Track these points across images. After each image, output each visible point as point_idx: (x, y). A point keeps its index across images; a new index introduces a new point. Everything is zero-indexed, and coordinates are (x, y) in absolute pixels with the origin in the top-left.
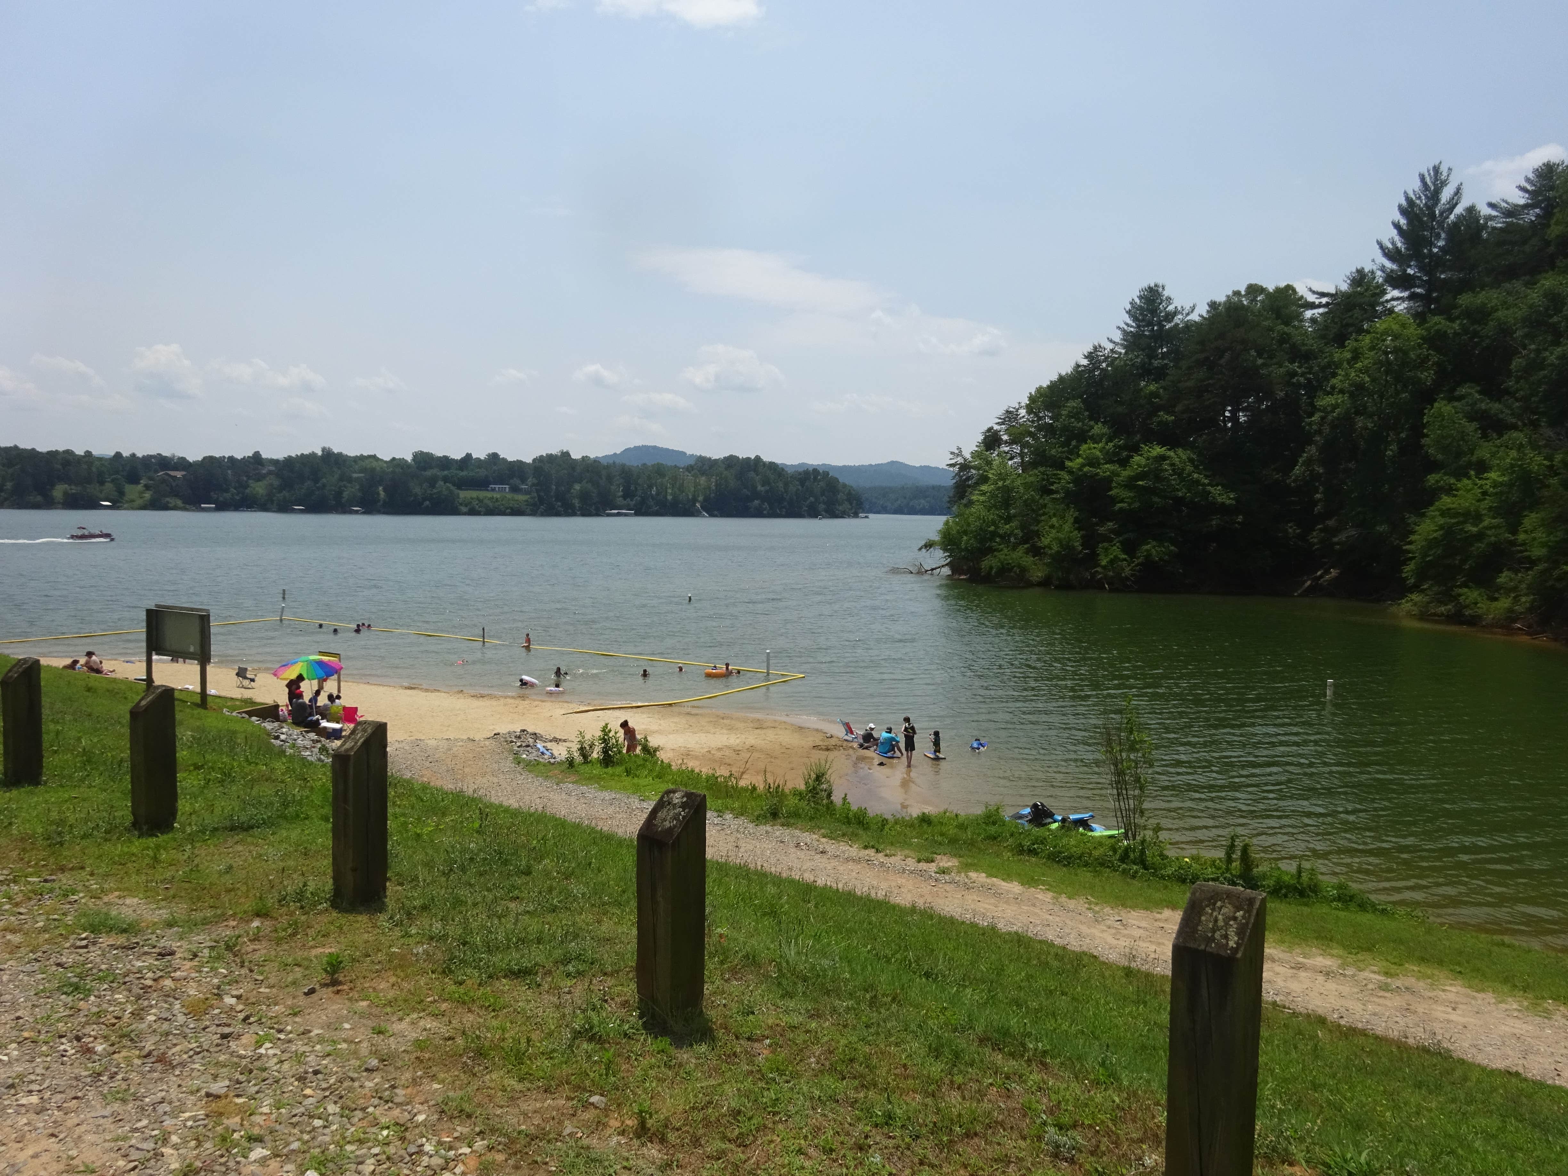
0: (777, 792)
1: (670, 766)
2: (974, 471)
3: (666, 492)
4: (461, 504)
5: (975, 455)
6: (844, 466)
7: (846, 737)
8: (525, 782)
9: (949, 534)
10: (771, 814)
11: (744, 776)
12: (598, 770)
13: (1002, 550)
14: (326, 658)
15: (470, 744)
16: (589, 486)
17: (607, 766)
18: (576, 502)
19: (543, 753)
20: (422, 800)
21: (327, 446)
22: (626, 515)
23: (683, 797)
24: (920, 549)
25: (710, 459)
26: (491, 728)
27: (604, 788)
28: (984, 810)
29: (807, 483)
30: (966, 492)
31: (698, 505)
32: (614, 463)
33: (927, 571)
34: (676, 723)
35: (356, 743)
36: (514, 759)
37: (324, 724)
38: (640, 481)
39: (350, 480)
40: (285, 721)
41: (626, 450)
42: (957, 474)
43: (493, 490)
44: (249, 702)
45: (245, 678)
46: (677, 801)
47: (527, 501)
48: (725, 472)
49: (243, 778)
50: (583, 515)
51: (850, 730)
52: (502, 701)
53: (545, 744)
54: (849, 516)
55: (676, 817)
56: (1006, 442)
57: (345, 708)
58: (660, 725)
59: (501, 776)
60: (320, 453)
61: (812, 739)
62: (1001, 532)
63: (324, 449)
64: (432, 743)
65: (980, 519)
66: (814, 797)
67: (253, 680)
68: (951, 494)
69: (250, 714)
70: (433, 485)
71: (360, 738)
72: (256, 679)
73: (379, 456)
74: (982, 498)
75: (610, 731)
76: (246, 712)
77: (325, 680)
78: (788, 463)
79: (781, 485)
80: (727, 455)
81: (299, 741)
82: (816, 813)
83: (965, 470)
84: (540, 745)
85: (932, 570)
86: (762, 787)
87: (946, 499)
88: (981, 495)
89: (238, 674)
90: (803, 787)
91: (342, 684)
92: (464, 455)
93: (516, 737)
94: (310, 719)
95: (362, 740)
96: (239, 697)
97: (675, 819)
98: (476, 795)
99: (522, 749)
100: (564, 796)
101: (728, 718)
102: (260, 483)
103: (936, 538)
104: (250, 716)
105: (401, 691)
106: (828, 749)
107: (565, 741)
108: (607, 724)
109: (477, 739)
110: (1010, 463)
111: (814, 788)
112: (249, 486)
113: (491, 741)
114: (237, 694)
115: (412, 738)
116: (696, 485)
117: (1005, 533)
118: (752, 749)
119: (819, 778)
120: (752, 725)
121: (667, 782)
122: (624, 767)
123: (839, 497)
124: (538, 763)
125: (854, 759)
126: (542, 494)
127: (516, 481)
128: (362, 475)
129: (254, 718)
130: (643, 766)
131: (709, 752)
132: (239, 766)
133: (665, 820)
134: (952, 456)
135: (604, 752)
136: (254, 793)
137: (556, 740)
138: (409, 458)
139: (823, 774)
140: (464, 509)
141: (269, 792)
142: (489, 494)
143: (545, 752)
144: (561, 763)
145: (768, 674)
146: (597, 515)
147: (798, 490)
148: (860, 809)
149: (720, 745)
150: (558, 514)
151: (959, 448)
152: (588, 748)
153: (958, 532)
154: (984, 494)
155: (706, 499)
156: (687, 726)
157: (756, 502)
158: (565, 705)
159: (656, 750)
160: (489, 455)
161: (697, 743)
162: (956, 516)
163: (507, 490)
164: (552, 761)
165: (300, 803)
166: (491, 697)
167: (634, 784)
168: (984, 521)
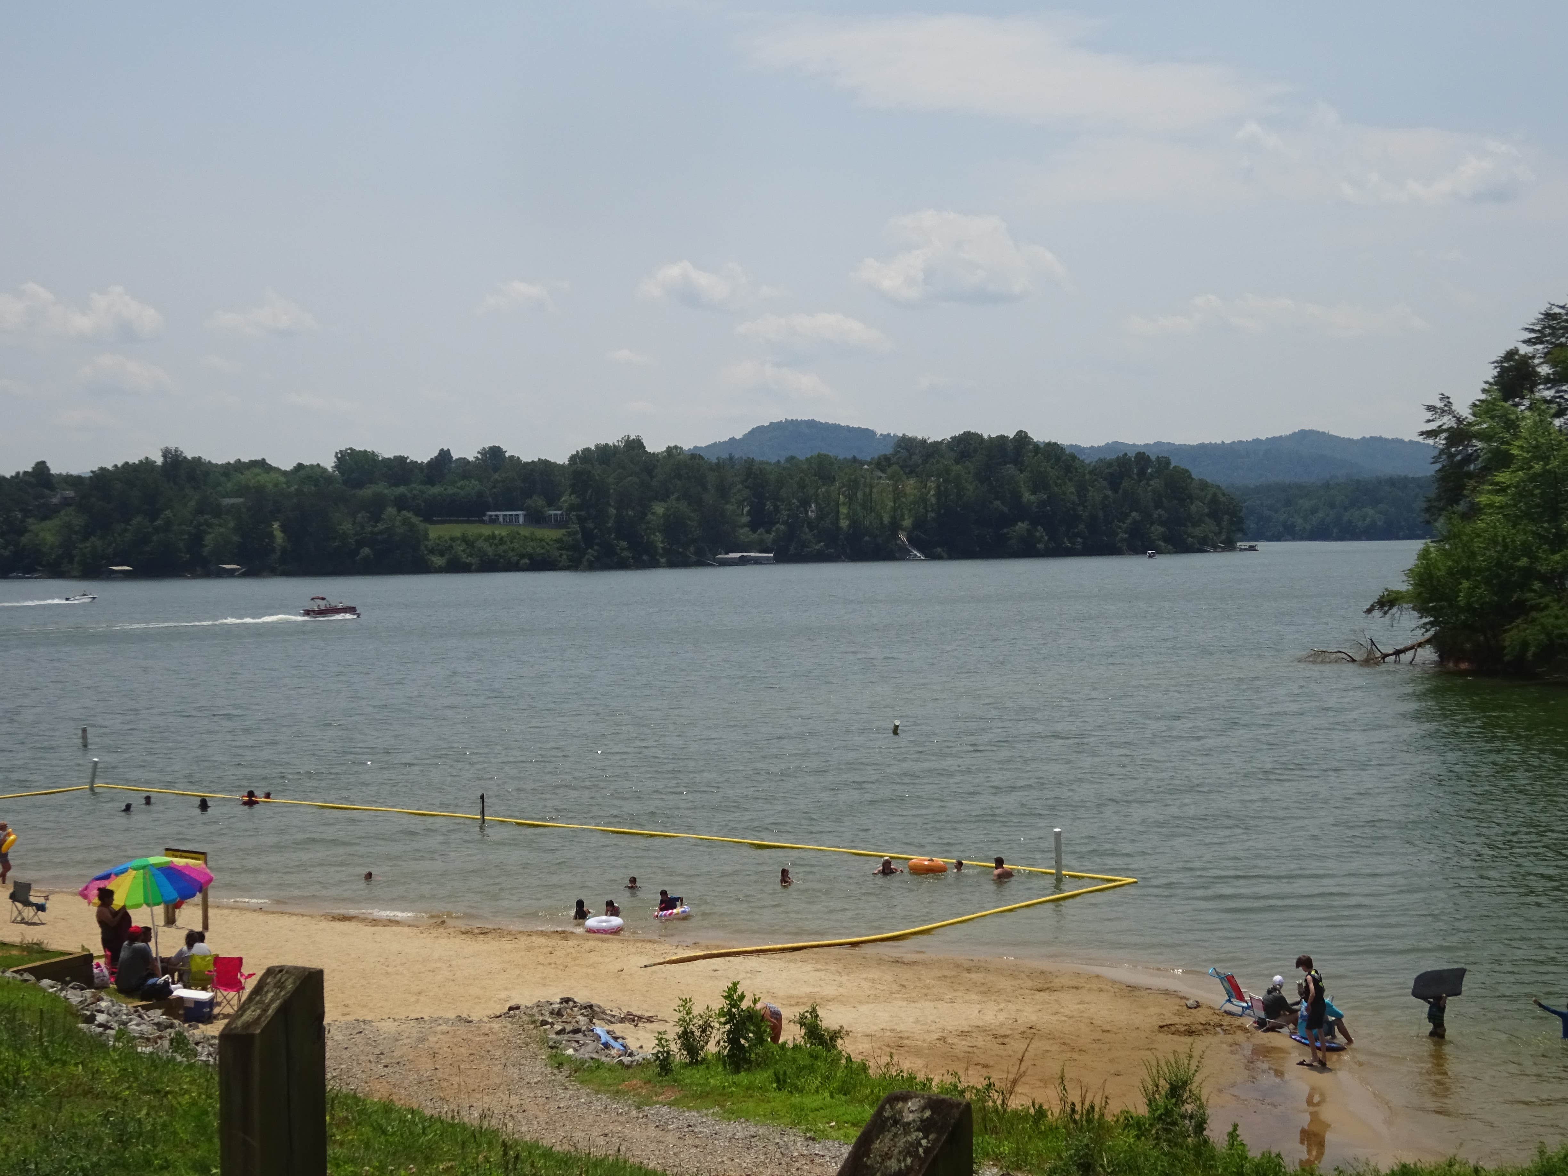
0: (1089, 1121)
1: (864, 1068)
2: (1479, 444)
3: (838, 512)
4: (432, 552)
5: (1481, 409)
6: (1202, 446)
7: (1229, 1007)
8: (573, 1103)
9: (1431, 576)
10: (1080, 1166)
11: (1019, 1089)
12: (718, 1079)
13: (1547, 607)
14: (180, 862)
15: (462, 1030)
16: (683, 506)
17: (737, 1071)
18: (658, 539)
19: (606, 1046)
20: (384, 1132)
21: (172, 446)
22: (757, 562)
23: (923, 1109)
24: (1369, 611)
25: (924, 441)
26: (503, 995)
27: (732, 1115)
28: (1537, 1158)
29: (1126, 484)
30: (1462, 487)
31: (903, 537)
32: (731, 458)
33: (1385, 656)
34: (873, 981)
35: (265, 1011)
36: (550, 1057)
37: (179, 991)
38: (783, 493)
39: (218, 511)
40: (103, 987)
41: (753, 431)
42: (1442, 452)
43: (494, 521)
44: (35, 949)
45: (27, 903)
46: (910, 1117)
47: (558, 541)
48: (957, 469)
49: (42, 1090)
50: (672, 564)
51: (1235, 992)
52: (523, 941)
53: (611, 1027)
54: (1215, 548)
55: (910, 1150)
56: (1547, 380)
57: (217, 960)
58: (840, 985)
59: (526, 1093)
60: (159, 460)
61: (1153, 1010)
62: (1543, 568)
63: (166, 453)
64: (388, 1027)
65: (1496, 543)
66: (1167, 1131)
67: (41, 908)
68: (1432, 493)
69: (39, 973)
70: (376, 518)
71: (272, 1001)
72: (48, 905)
73: (272, 462)
74: (1498, 499)
75: (742, 997)
76: (30, 971)
77: (178, 905)
78: (1085, 443)
79: (1071, 489)
80: (958, 432)
81: (132, 1026)
82: (1172, 1165)
83: (1460, 443)
84: (600, 1029)
85: (1397, 653)
86: (1056, 1111)
87: (1421, 504)
88: (1497, 492)
89: (13, 897)
90: (1142, 1110)
91: (211, 912)
92: (434, 454)
93: (552, 1013)
94: (151, 981)
95: (275, 1006)
96: (17, 940)
97: (909, 1153)
98: (485, 1125)
99: (566, 1037)
100: (652, 1132)
101: (978, 969)
102: (48, 524)
103: (1403, 586)
104: (39, 979)
105: (325, 924)
106: (1190, 1033)
107: (650, 1020)
108: (735, 984)
109: (475, 1018)
110: (1557, 422)
111: (1168, 1112)
112: (26, 531)
113: (504, 1021)
114: (14, 934)
115: (349, 1018)
116: (898, 495)
117: (1553, 570)
118: (1031, 1033)
119: (1177, 1090)
120: (1029, 984)
121: (861, 1102)
122: (770, 1072)
123: (1193, 508)
124: (599, 1065)
125: (1248, 1052)
126: (590, 525)
127: (538, 501)
128: (241, 500)
129: (46, 982)
130: (811, 1069)
131: (943, 1039)
132: (34, 1066)
133: (887, 1156)
134: (1429, 415)
135: (729, 1041)
136: (63, 1117)
137: (632, 1019)
138: (329, 463)
139: (1185, 1083)
140: (438, 561)
141: (92, 1118)
142: (486, 530)
143: (612, 1042)
144: (644, 1065)
145: (1059, 879)
146: (701, 563)
147: (1106, 497)
148: (1267, 1155)
149: (965, 1026)
150: (622, 565)
151: (1444, 398)
152: (697, 1033)
153: (1450, 572)
154: (1502, 490)
155: (919, 524)
156: (895, 987)
157: (1022, 526)
158: (649, 947)
159: (836, 1035)
160: (484, 452)
161: (917, 1021)
162: (1445, 539)
163: (521, 520)
164: (626, 1060)
165: (152, 1137)
166: (500, 933)
167: (792, 1106)
168: (1506, 547)
